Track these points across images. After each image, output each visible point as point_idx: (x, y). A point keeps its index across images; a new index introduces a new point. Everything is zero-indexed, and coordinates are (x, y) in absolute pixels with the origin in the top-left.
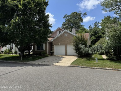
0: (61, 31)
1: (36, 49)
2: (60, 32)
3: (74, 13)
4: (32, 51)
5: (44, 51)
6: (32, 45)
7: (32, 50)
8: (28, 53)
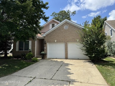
0: (55, 24)
1: (17, 49)
2: (53, 26)
3: (63, 11)
4: (11, 52)
5: (30, 51)
6: (11, 43)
7: (11, 50)
8: (3, 56)
